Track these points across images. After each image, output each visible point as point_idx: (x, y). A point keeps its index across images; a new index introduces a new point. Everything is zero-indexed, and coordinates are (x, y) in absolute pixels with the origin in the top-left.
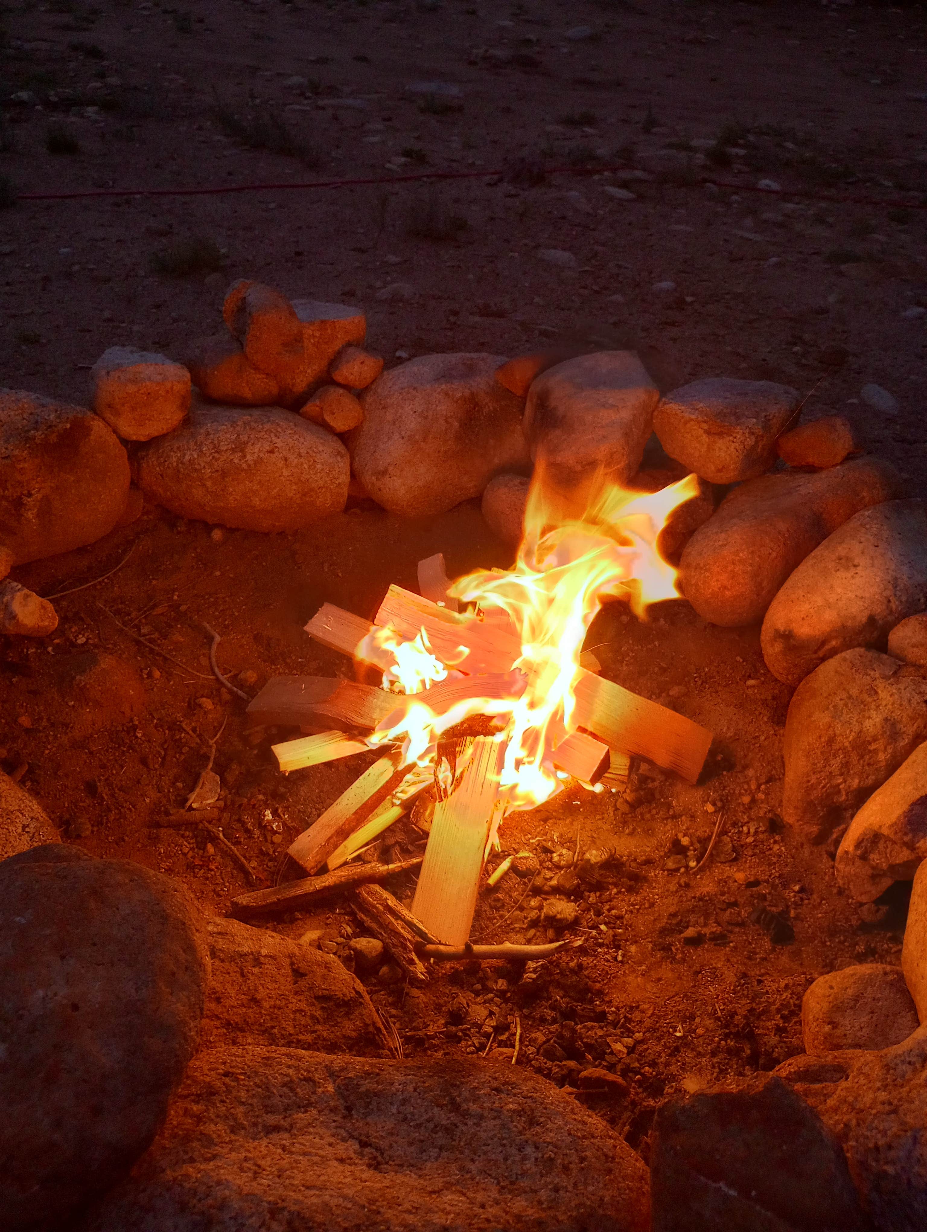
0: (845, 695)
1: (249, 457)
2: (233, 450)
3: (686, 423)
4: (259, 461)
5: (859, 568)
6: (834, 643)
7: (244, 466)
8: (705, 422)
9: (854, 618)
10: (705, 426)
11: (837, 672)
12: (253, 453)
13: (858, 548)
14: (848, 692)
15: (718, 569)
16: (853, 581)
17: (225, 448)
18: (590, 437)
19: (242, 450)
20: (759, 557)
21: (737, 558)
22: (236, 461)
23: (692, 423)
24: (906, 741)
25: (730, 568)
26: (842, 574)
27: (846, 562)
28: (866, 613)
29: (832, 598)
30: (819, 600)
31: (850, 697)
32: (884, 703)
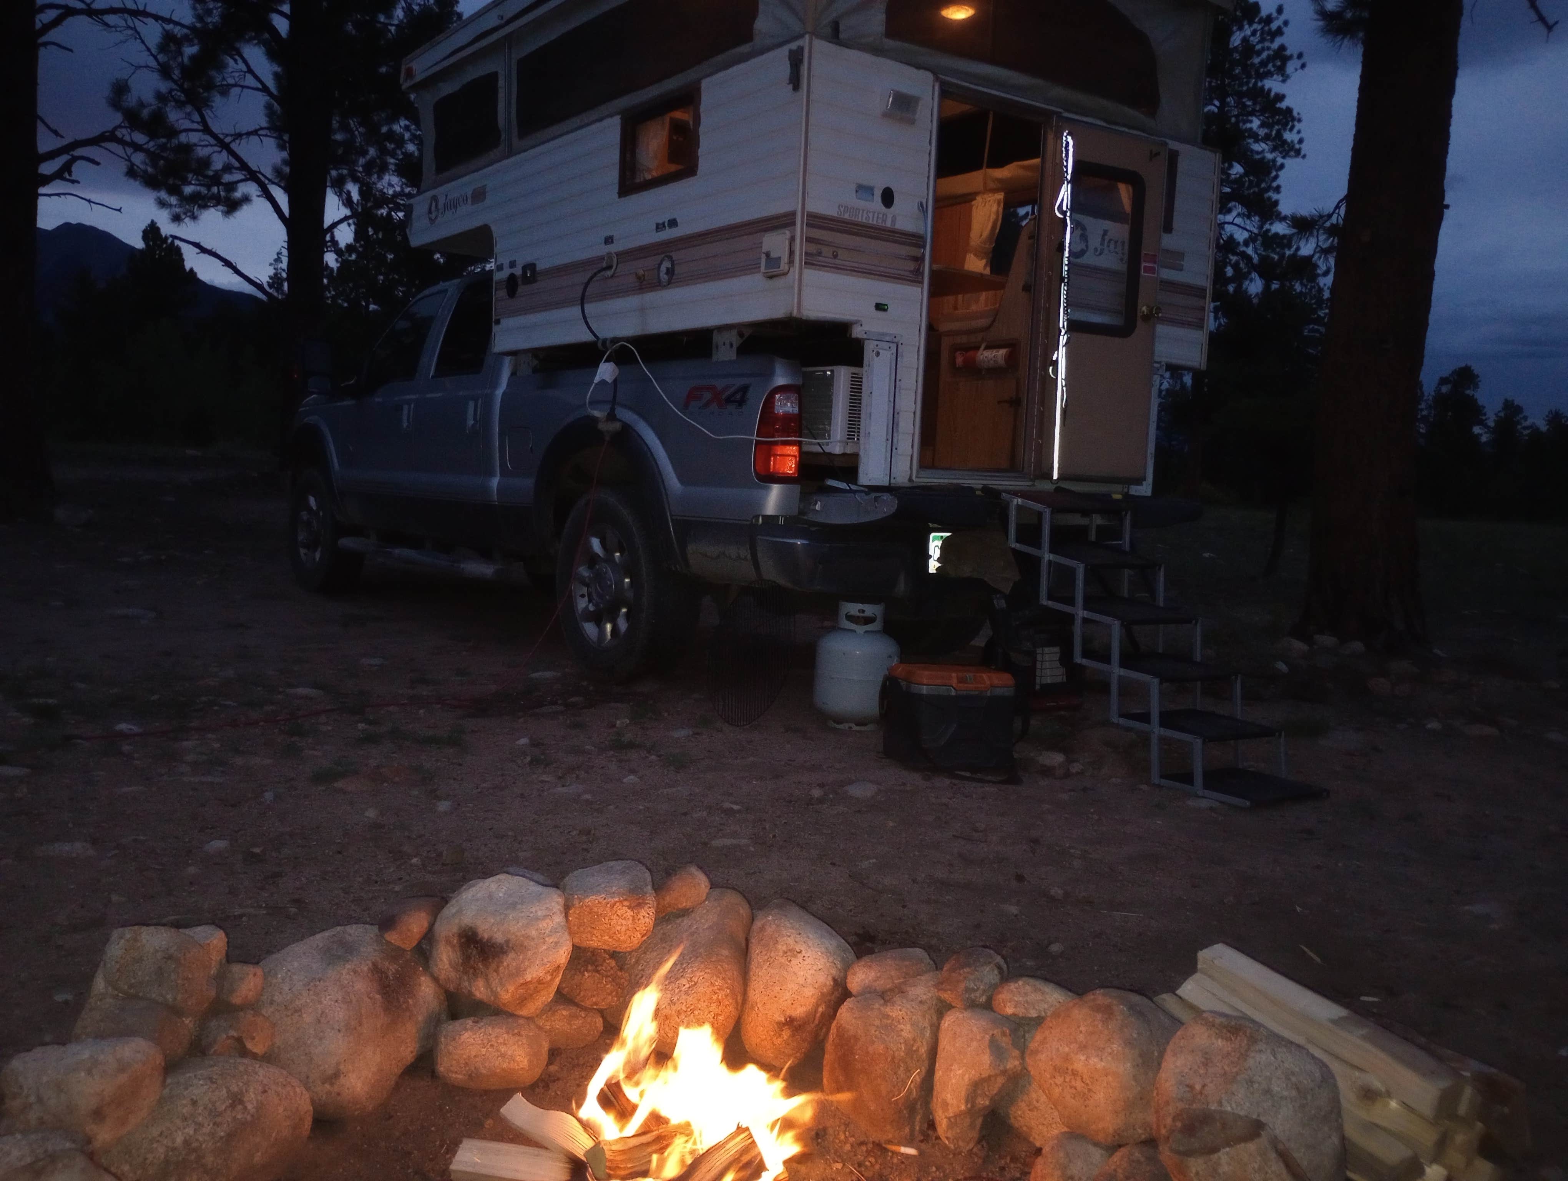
0: (875, 1029)
1: (250, 1107)
2: (232, 1106)
3: (612, 907)
4: (260, 1107)
5: (803, 952)
6: (820, 1009)
7: (249, 1118)
8: (626, 900)
9: (825, 985)
10: (626, 903)
11: (855, 1018)
12: (251, 1099)
13: (791, 941)
14: (874, 1025)
15: (706, 1004)
16: (806, 963)
17: (224, 1107)
18: (545, 947)
19: (241, 1102)
20: (729, 979)
21: (716, 988)
22: (239, 1117)
23: (618, 904)
24: (929, 1032)
25: (715, 997)
26: (794, 962)
27: (791, 953)
28: (830, 978)
29: (802, 981)
30: (791, 986)
31: (877, 1027)
32: (900, 1018)
